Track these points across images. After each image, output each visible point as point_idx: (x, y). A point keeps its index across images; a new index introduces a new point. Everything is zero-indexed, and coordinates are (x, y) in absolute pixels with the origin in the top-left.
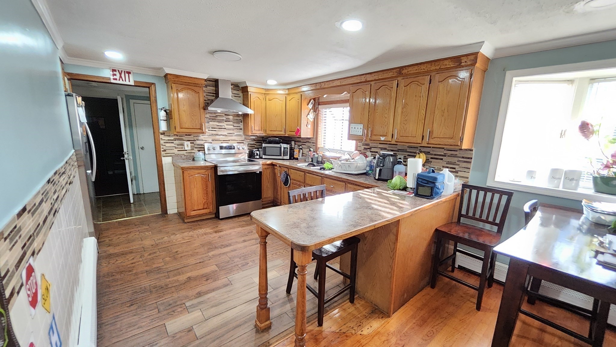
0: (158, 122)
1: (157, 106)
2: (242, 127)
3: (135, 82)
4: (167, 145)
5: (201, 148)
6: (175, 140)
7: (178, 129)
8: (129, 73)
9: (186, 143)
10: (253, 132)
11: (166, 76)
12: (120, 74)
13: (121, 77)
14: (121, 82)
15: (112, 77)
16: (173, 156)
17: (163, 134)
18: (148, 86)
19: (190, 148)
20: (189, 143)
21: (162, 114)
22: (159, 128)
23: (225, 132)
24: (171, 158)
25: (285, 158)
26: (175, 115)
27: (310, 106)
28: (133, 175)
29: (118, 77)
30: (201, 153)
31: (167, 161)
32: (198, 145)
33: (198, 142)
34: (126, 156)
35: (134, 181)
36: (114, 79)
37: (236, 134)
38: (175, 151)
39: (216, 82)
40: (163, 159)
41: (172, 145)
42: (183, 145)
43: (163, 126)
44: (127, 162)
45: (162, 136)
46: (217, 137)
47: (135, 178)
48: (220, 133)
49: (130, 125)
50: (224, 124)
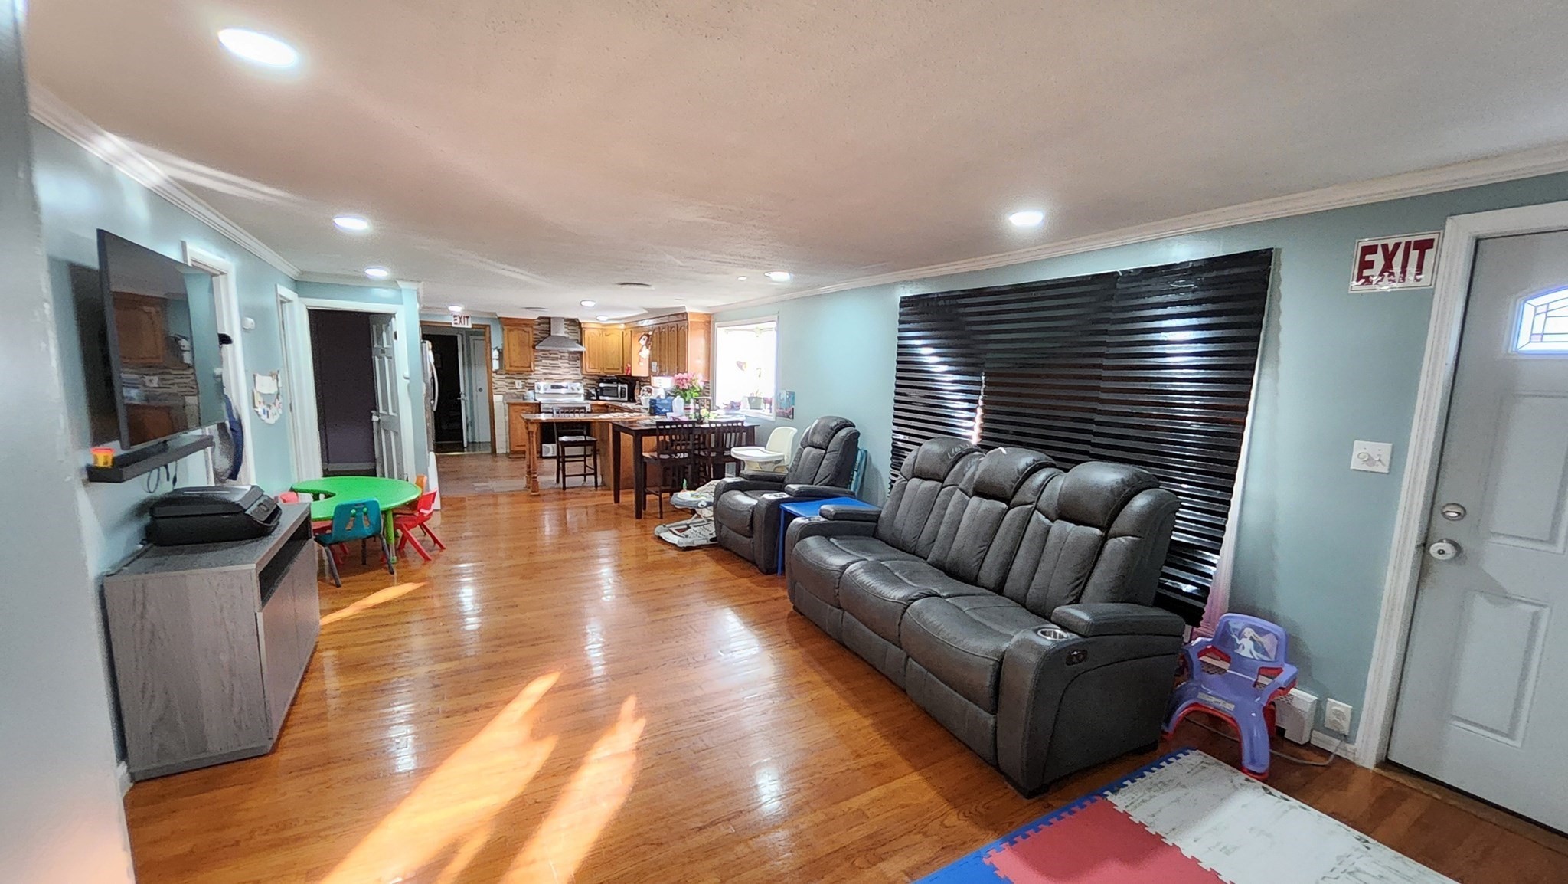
0: (491, 361)
1: (490, 346)
2: (579, 365)
3: (473, 325)
4: (499, 383)
5: (532, 387)
6: (506, 378)
7: (508, 368)
8: (468, 317)
9: (517, 382)
10: (588, 370)
11: (499, 318)
12: (460, 318)
13: (461, 322)
14: (460, 326)
15: (453, 322)
16: (505, 395)
17: (496, 372)
18: (485, 327)
19: (521, 387)
20: (520, 381)
21: (495, 354)
22: (492, 367)
23: (560, 371)
24: (501, 396)
25: (623, 399)
26: (506, 355)
27: (643, 342)
28: (469, 419)
29: (458, 322)
30: (531, 392)
31: (498, 399)
32: (529, 384)
33: (529, 381)
34: (462, 396)
35: (469, 427)
36: (456, 324)
37: (572, 372)
38: (506, 390)
39: (548, 320)
40: (494, 396)
41: (504, 383)
42: (514, 383)
43: (496, 365)
44: (463, 402)
45: (494, 375)
46: (551, 376)
47: (471, 424)
48: (553, 372)
49: (469, 363)
50: (559, 363)
